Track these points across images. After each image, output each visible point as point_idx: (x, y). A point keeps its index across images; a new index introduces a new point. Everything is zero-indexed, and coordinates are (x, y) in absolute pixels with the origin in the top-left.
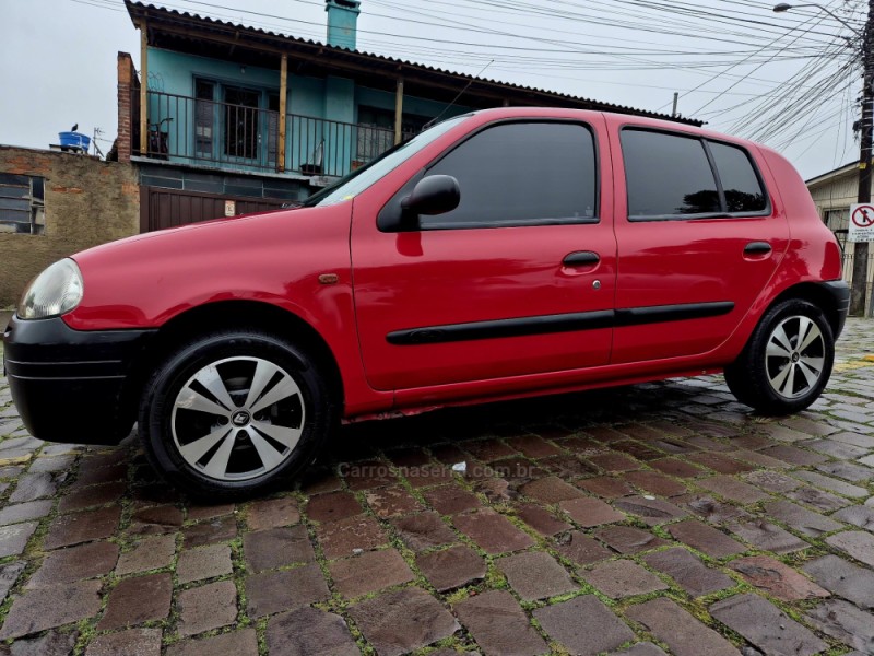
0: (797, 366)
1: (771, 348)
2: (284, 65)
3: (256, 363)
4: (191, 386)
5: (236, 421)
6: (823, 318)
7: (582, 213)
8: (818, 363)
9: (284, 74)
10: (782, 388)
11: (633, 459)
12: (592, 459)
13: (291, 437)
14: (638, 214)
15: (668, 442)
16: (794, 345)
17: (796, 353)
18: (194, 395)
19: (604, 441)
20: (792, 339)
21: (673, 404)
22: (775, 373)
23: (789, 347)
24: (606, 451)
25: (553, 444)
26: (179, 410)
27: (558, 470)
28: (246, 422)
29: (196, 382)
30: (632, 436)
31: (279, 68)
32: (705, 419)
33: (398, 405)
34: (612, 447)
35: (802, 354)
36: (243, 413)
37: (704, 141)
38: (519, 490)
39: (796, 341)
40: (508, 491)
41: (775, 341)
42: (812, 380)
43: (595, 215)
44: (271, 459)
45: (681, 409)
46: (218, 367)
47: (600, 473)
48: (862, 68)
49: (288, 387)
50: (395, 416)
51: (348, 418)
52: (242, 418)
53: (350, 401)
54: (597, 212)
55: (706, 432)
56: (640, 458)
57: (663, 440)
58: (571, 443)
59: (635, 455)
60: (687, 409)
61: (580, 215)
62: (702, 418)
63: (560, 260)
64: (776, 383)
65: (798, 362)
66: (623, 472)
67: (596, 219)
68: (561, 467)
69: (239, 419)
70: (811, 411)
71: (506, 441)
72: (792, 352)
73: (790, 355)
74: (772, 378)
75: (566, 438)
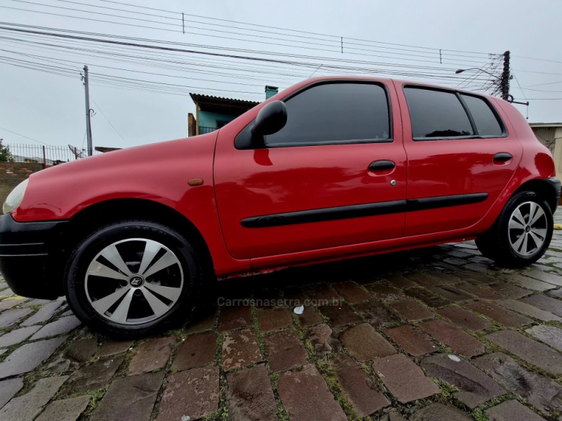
0: (529, 235)
1: (512, 224)
3: (145, 243)
4: (98, 260)
5: (132, 283)
6: (546, 203)
7: (381, 136)
8: (543, 232)
10: (519, 250)
11: (425, 306)
12: (394, 305)
13: (174, 293)
14: (419, 137)
15: (445, 289)
16: (527, 220)
17: (528, 227)
18: (100, 266)
19: (400, 288)
20: (526, 216)
21: (438, 257)
22: (514, 240)
23: (523, 222)
24: (403, 297)
25: (365, 289)
26: (90, 276)
27: (369, 317)
28: (140, 284)
29: (101, 256)
30: (418, 282)
32: (464, 269)
33: (253, 268)
34: (407, 293)
35: (532, 226)
36: (137, 278)
37: (458, 94)
38: (340, 337)
39: (528, 218)
40: (331, 339)
41: (514, 218)
42: (539, 243)
43: (390, 137)
44: (160, 309)
45: (445, 261)
46: (117, 246)
47: (402, 321)
48: (501, 94)
49: (171, 259)
50: (255, 274)
51: (222, 277)
52: (137, 281)
53: (218, 266)
54: (391, 135)
55: (471, 279)
56: (430, 305)
57: (441, 286)
58: (377, 289)
59: (425, 301)
60: (447, 260)
61: (380, 138)
62: (461, 267)
63: (367, 166)
64: (515, 246)
65: (530, 232)
66: (420, 320)
67: (390, 140)
68: (372, 314)
69: (135, 282)
70: (538, 263)
71: (333, 286)
72: (526, 226)
73: (524, 228)
74: (513, 243)
75: (373, 285)
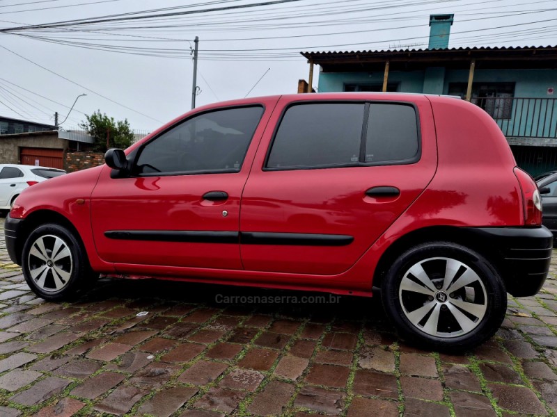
0: (444, 306)
2: (387, 68)
3: (55, 239)
8: (477, 309)
9: (386, 74)
18: (36, 249)
23: (431, 285)
26: (31, 255)
29: (36, 244)
31: (384, 71)
41: (412, 277)
46: (43, 238)
65: (446, 303)
67: (237, 170)
72: (437, 292)
74: (409, 311)
